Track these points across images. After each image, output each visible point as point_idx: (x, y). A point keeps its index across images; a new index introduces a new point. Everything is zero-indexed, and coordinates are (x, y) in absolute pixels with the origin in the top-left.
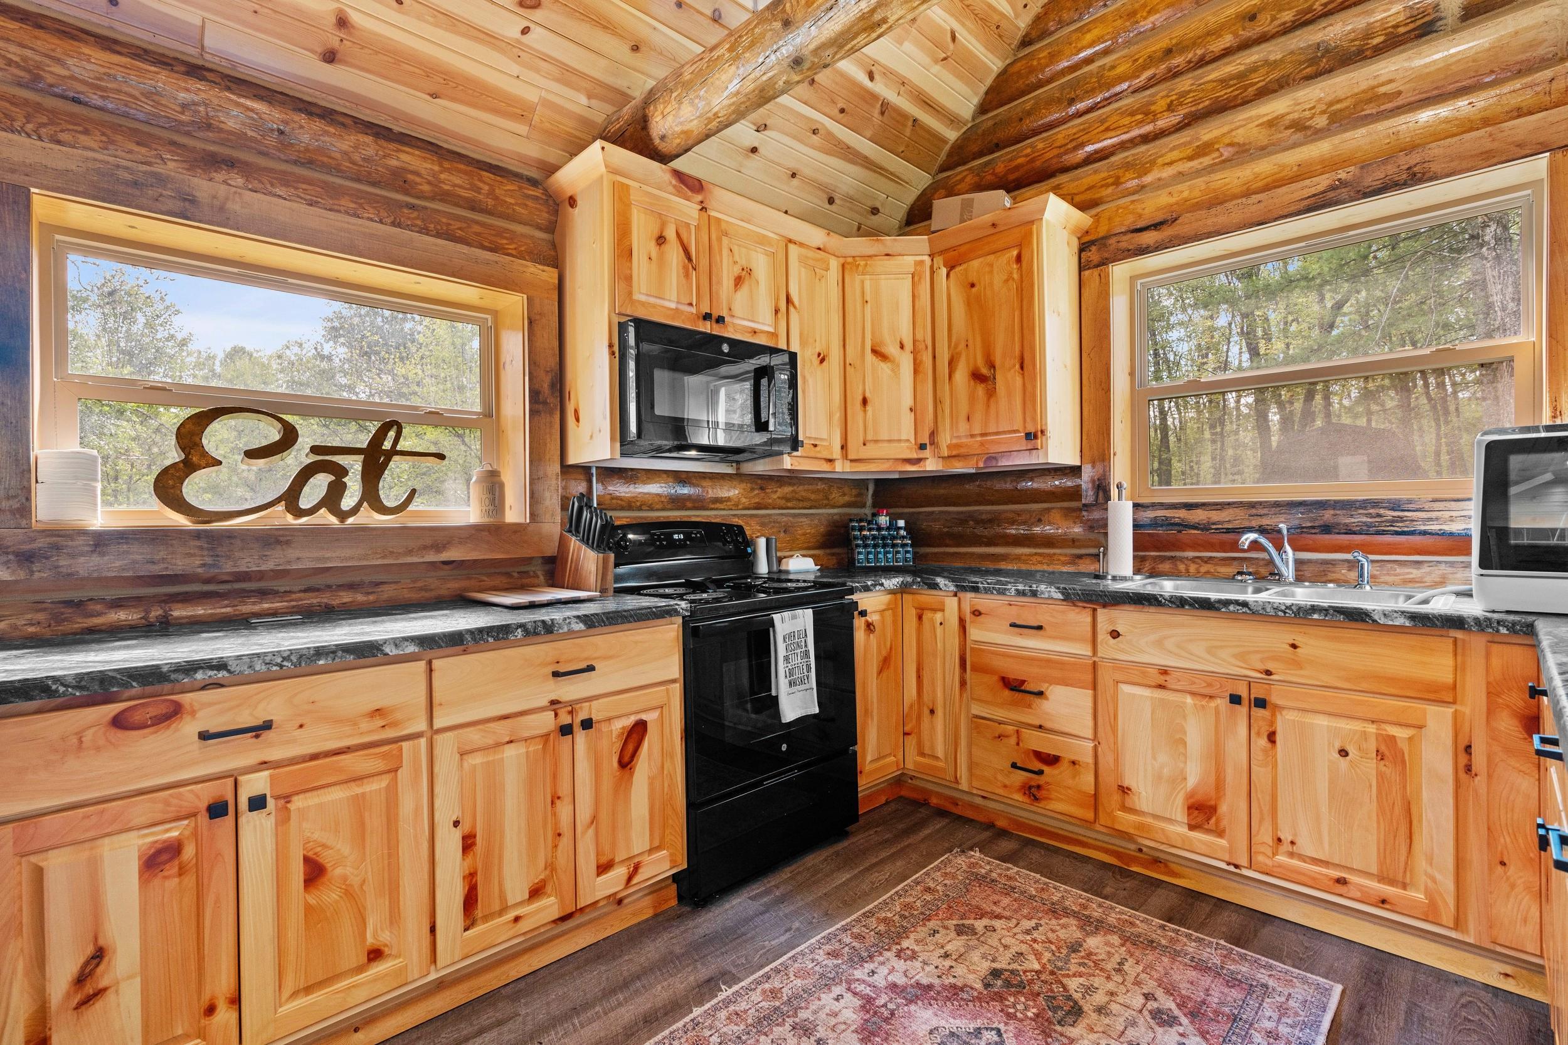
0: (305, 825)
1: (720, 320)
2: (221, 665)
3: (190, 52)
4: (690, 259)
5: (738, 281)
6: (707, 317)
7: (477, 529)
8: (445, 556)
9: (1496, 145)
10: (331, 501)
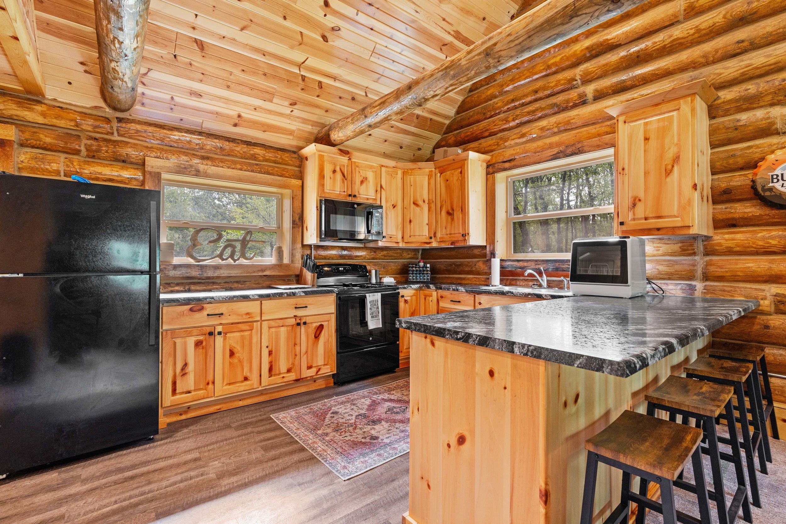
0: (230, 341)
1: (355, 196)
2: (213, 298)
4: (344, 176)
5: (362, 182)
6: (350, 195)
7: (275, 265)
8: (265, 273)
9: (600, 143)
10: (232, 256)
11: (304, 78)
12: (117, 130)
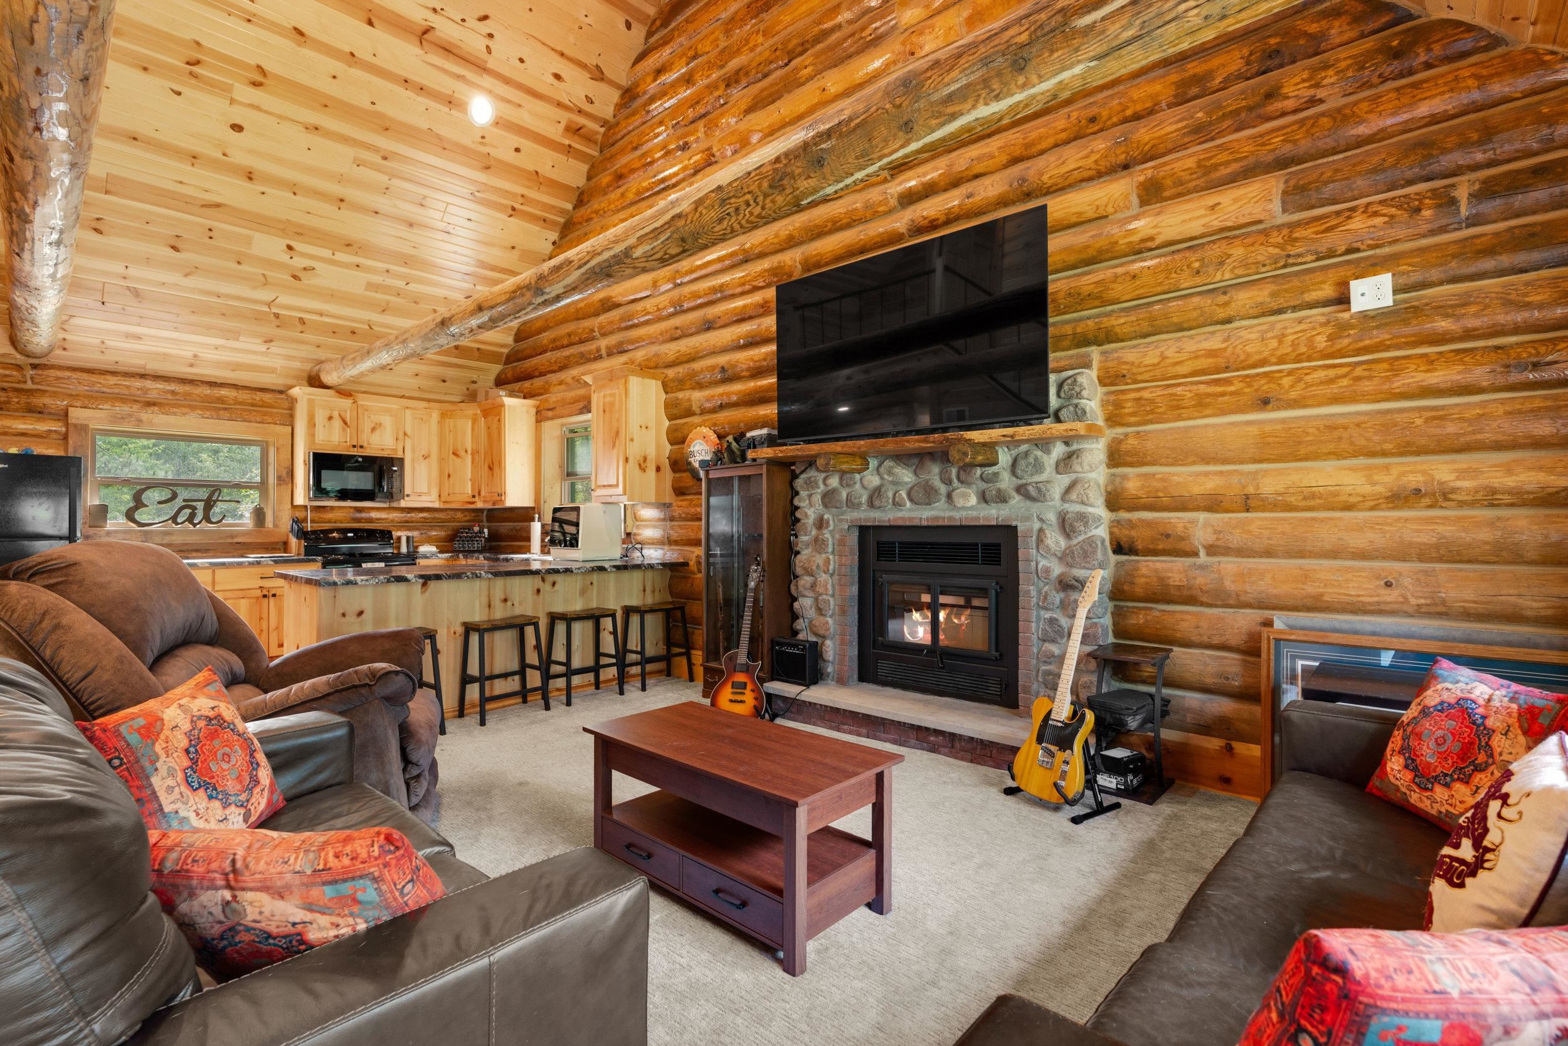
1: (361, 447)
3: (142, 371)
4: (346, 423)
6: (354, 446)
7: (251, 532)
8: (235, 540)
10: (190, 519)
11: (277, 316)
12: (32, 378)
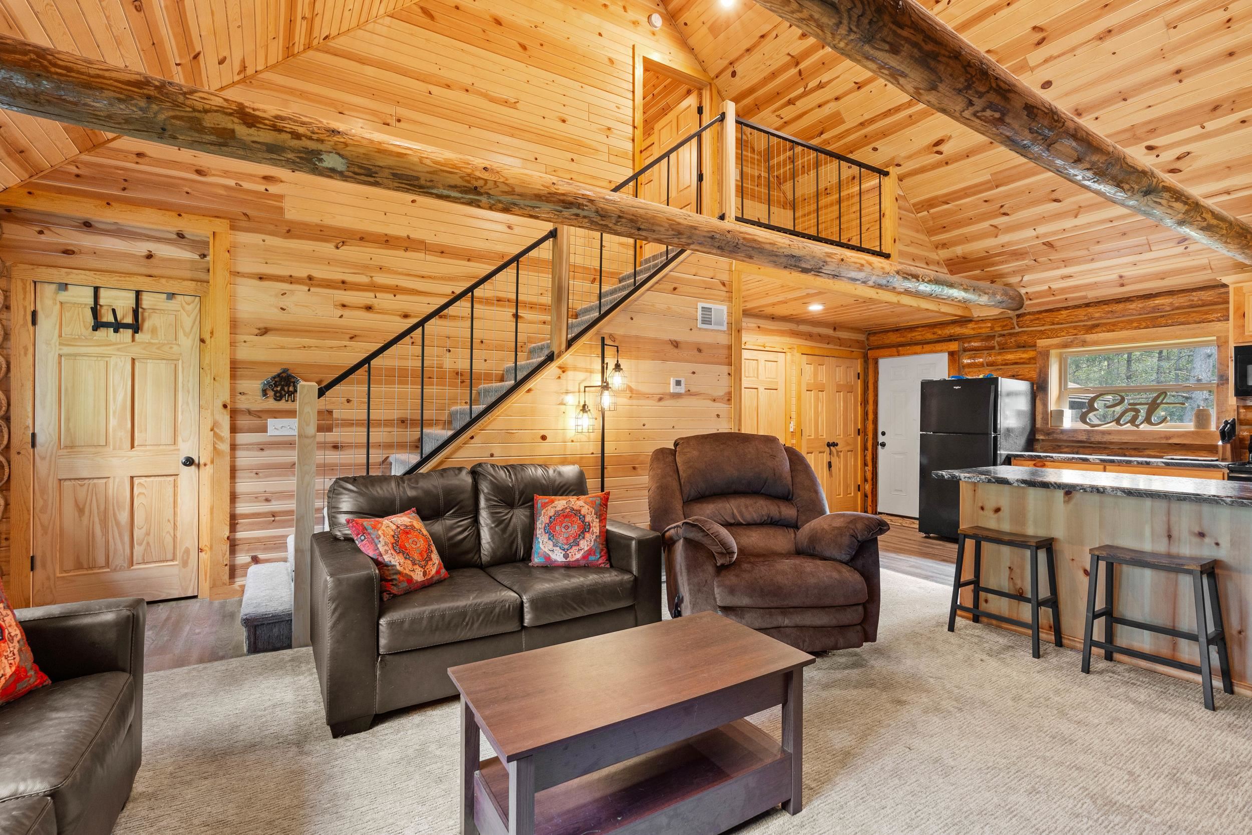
2: (1052, 457)
7: (1192, 433)
10: (1132, 421)
12: (1018, 325)
